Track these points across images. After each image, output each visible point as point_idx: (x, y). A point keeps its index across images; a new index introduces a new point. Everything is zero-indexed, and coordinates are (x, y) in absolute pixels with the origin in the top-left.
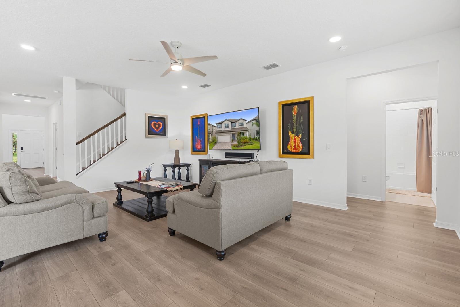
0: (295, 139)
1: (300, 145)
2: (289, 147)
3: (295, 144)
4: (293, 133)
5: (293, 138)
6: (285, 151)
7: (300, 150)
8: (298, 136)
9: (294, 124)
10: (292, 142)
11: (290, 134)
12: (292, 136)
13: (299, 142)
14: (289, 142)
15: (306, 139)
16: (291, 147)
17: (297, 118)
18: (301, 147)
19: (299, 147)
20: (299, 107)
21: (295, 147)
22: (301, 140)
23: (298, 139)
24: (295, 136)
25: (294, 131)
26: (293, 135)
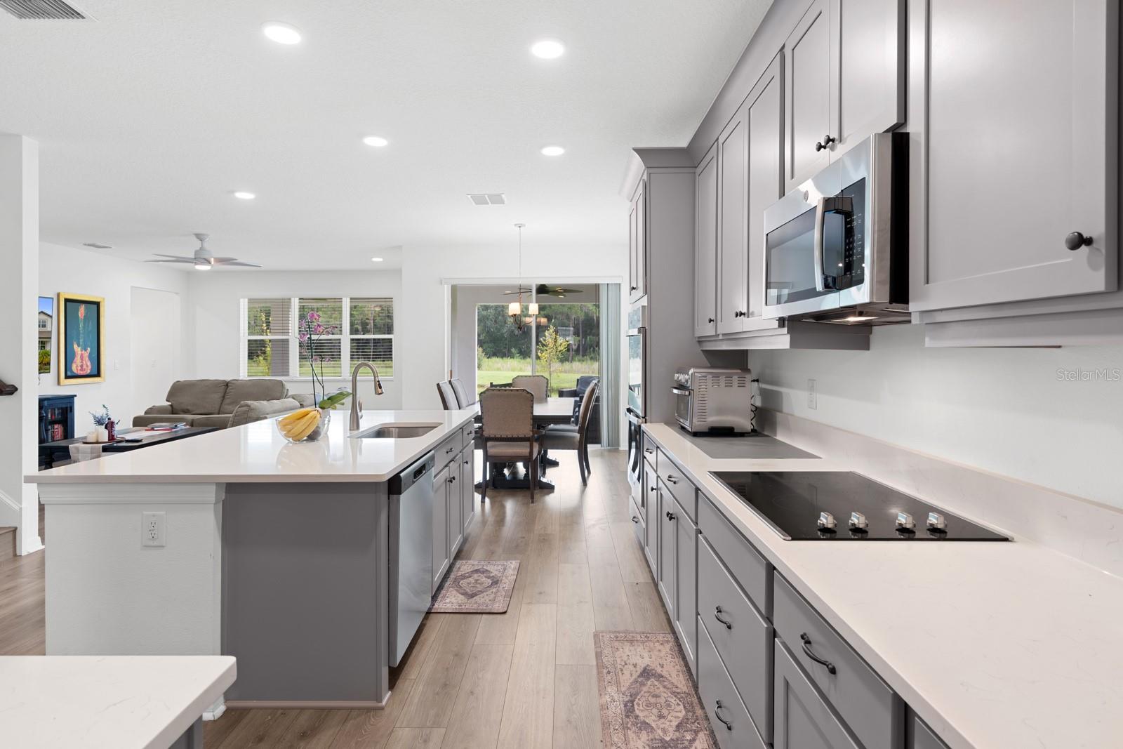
0: (82, 355)
1: (89, 364)
2: (74, 368)
3: (82, 362)
4: (79, 346)
5: (80, 352)
6: (69, 374)
7: (89, 371)
8: (86, 350)
9: (81, 332)
10: (78, 359)
11: (75, 346)
12: (77, 349)
13: (87, 359)
14: (74, 358)
15: (95, 355)
16: (77, 367)
17: (84, 324)
18: (90, 367)
19: (87, 366)
20: (86, 308)
21: (82, 366)
22: (90, 357)
23: (86, 354)
24: (81, 351)
25: (81, 343)
26: (80, 348)
